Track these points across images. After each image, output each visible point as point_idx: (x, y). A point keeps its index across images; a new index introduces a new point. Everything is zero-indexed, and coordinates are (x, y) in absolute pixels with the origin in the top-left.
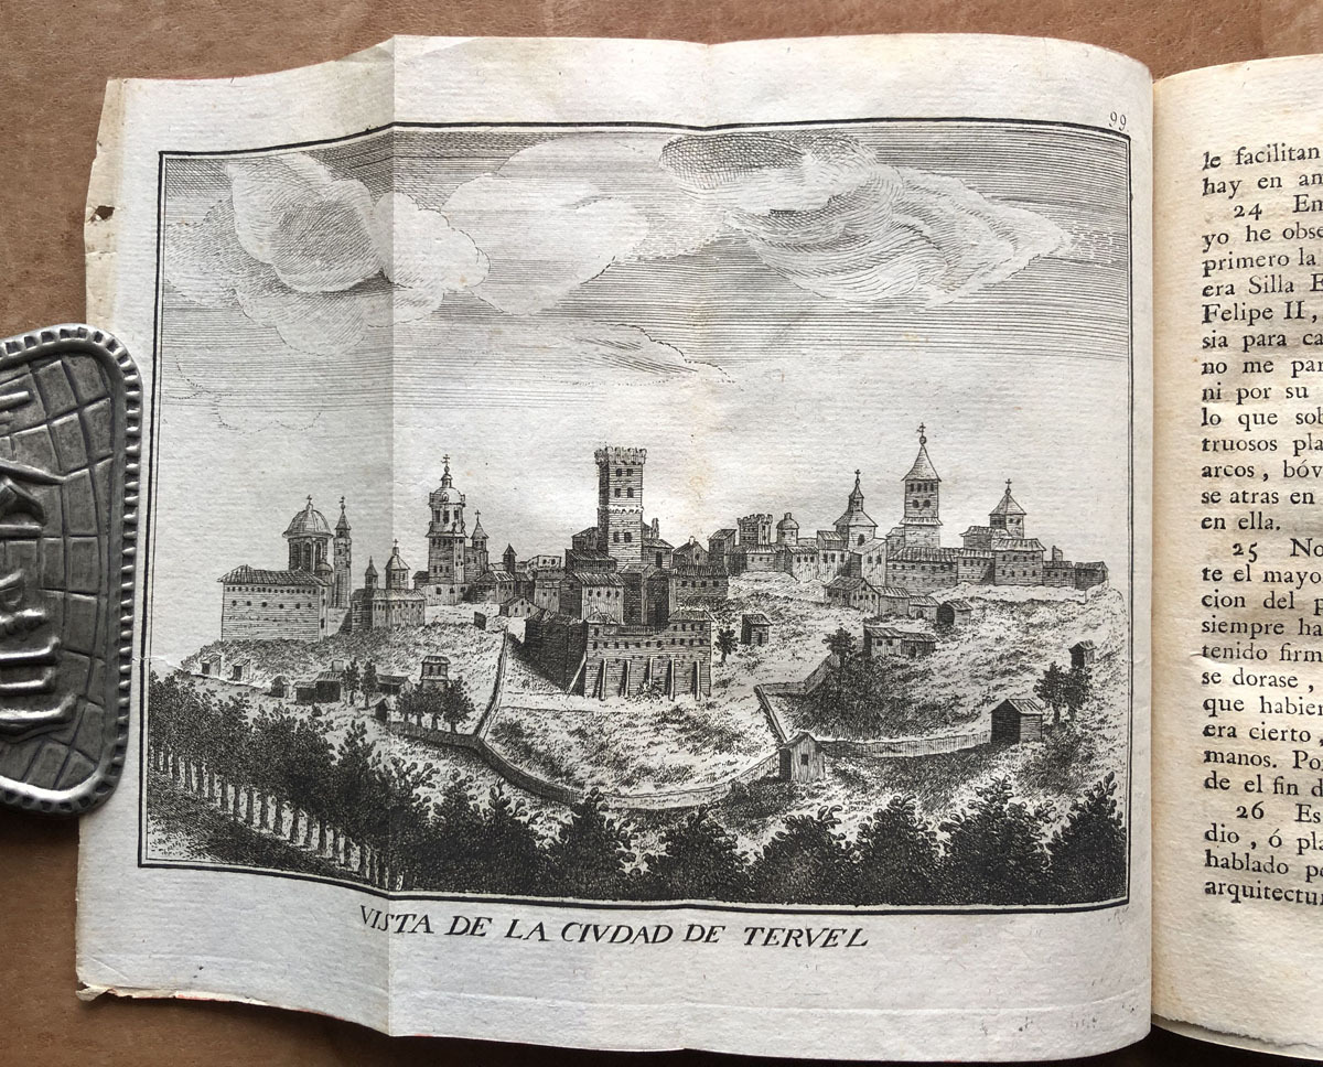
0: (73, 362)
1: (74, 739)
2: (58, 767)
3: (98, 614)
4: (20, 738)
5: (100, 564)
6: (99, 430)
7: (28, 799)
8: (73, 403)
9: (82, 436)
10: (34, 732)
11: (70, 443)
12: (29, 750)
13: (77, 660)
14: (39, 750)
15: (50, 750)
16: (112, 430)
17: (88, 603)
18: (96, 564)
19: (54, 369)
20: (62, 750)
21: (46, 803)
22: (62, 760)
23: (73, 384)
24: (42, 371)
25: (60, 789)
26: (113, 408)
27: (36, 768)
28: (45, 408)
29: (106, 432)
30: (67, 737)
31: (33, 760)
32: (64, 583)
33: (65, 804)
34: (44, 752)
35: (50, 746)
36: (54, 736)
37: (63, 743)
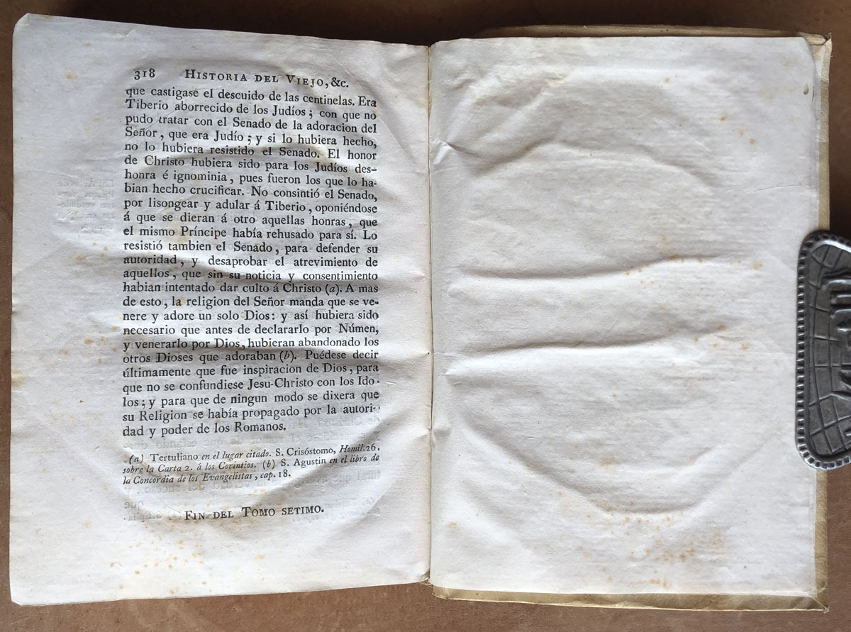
0: (827, 451)
1: (821, 268)
2: (828, 255)
3: (814, 328)
4: (844, 271)
5: (813, 353)
6: (815, 419)
7: (841, 242)
8: (826, 432)
9: (823, 416)
10: (839, 273)
11: (828, 412)
12: (840, 265)
13: (822, 306)
14: (836, 263)
15: (831, 264)
16: (809, 419)
17: (819, 334)
18: (816, 354)
19: (836, 447)
20: (826, 264)
21: (834, 239)
22: (826, 259)
23: (827, 441)
24: (840, 446)
25: (827, 245)
26: (809, 430)
27: (837, 256)
28: (838, 428)
29: (812, 417)
30: (824, 270)
31: (838, 260)
32: (830, 344)
33: (826, 238)
34: (834, 263)
35: (831, 266)
36: (830, 271)
37: (825, 267)
